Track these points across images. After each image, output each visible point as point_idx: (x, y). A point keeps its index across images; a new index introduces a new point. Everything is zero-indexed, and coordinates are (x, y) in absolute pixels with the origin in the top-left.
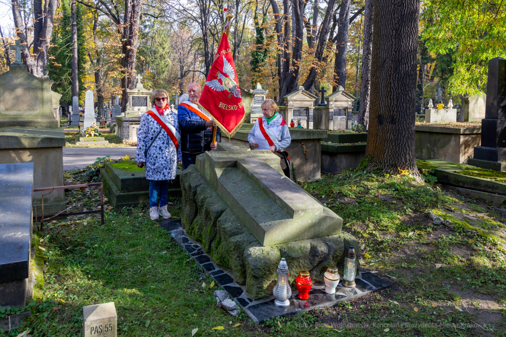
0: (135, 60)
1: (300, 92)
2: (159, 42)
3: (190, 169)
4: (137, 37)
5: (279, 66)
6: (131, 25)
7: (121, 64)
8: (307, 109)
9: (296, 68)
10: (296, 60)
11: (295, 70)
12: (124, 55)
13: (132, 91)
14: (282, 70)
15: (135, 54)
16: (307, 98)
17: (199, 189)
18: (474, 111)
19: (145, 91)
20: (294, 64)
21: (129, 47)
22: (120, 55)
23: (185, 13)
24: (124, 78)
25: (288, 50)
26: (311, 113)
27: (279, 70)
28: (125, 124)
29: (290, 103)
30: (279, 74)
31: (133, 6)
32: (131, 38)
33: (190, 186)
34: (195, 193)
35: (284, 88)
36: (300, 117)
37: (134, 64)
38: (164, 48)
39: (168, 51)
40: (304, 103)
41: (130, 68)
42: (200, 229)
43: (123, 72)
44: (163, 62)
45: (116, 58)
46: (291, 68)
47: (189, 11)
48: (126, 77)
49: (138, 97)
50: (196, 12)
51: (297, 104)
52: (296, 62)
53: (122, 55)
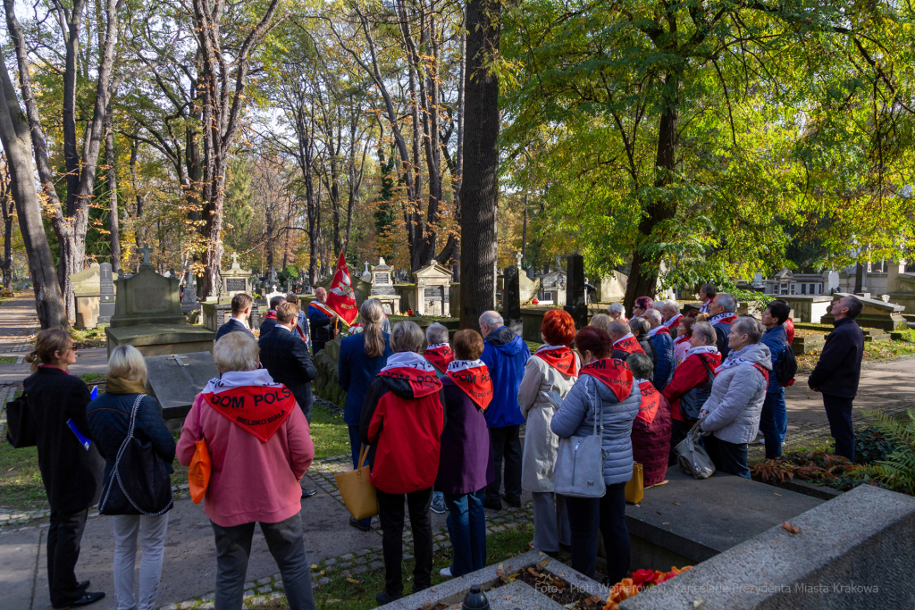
0: (220, 228)
1: (433, 267)
2: (233, 180)
3: (321, 352)
4: (223, 197)
5: (410, 230)
6: (215, 184)
7: (202, 233)
8: (442, 288)
9: (430, 233)
10: (431, 223)
11: (429, 236)
12: (205, 222)
13: (227, 273)
14: (414, 237)
15: (221, 221)
16: (441, 274)
17: (329, 365)
18: (606, 291)
19: (242, 272)
20: (428, 229)
21: (213, 212)
22: (201, 222)
23: (275, 142)
24: (206, 251)
25: (420, 210)
26: (447, 292)
27: (410, 235)
28: (219, 312)
29: (421, 281)
30: (410, 239)
31: (217, 160)
32: (213, 200)
33: (322, 364)
34: (326, 368)
35: (417, 259)
36: (433, 297)
37: (219, 233)
38: (242, 190)
39: (248, 194)
40: (438, 280)
41: (213, 238)
42: (331, 391)
43: (204, 244)
44: (241, 211)
45: (195, 226)
46: (425, 234)
47: (280, 140)
48: (209, 250)
49: (234, 280)
50: (293, 141)
51: (430, 282)
52: (430, 226)
53: (203, 223)
